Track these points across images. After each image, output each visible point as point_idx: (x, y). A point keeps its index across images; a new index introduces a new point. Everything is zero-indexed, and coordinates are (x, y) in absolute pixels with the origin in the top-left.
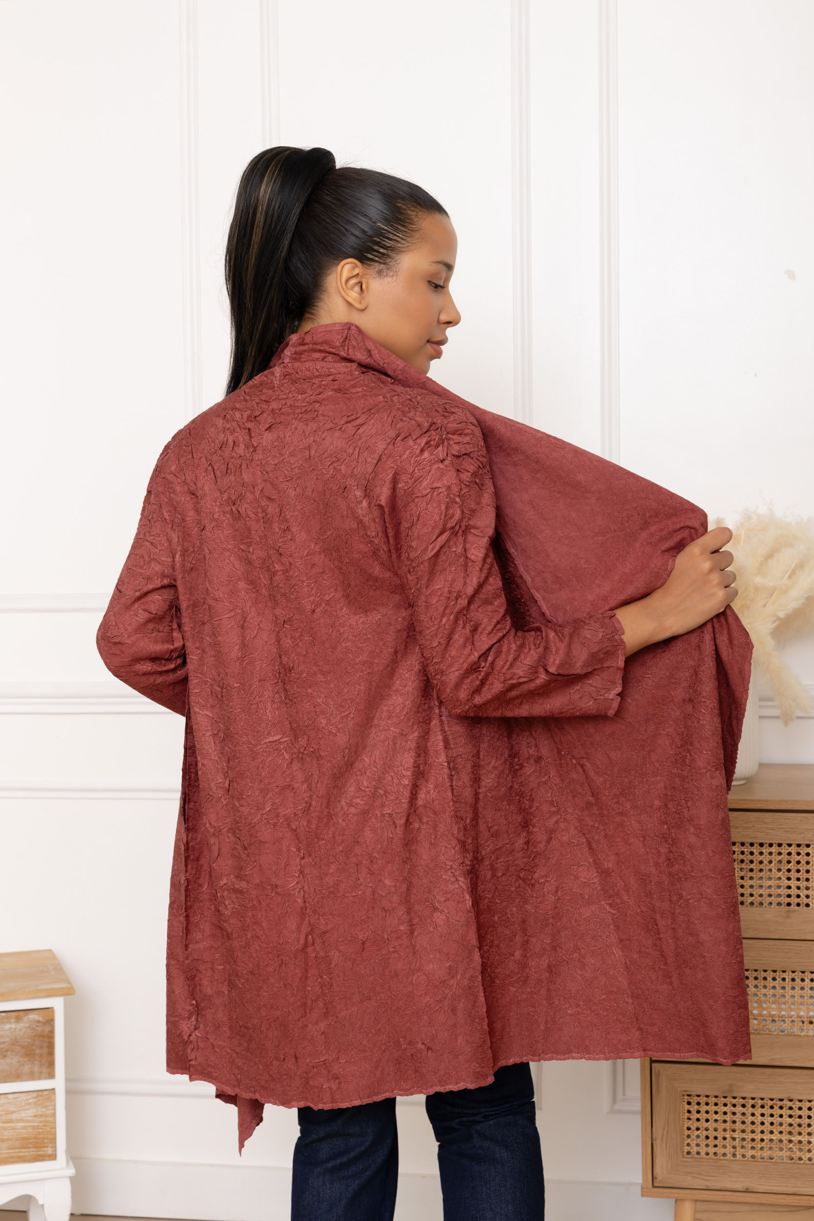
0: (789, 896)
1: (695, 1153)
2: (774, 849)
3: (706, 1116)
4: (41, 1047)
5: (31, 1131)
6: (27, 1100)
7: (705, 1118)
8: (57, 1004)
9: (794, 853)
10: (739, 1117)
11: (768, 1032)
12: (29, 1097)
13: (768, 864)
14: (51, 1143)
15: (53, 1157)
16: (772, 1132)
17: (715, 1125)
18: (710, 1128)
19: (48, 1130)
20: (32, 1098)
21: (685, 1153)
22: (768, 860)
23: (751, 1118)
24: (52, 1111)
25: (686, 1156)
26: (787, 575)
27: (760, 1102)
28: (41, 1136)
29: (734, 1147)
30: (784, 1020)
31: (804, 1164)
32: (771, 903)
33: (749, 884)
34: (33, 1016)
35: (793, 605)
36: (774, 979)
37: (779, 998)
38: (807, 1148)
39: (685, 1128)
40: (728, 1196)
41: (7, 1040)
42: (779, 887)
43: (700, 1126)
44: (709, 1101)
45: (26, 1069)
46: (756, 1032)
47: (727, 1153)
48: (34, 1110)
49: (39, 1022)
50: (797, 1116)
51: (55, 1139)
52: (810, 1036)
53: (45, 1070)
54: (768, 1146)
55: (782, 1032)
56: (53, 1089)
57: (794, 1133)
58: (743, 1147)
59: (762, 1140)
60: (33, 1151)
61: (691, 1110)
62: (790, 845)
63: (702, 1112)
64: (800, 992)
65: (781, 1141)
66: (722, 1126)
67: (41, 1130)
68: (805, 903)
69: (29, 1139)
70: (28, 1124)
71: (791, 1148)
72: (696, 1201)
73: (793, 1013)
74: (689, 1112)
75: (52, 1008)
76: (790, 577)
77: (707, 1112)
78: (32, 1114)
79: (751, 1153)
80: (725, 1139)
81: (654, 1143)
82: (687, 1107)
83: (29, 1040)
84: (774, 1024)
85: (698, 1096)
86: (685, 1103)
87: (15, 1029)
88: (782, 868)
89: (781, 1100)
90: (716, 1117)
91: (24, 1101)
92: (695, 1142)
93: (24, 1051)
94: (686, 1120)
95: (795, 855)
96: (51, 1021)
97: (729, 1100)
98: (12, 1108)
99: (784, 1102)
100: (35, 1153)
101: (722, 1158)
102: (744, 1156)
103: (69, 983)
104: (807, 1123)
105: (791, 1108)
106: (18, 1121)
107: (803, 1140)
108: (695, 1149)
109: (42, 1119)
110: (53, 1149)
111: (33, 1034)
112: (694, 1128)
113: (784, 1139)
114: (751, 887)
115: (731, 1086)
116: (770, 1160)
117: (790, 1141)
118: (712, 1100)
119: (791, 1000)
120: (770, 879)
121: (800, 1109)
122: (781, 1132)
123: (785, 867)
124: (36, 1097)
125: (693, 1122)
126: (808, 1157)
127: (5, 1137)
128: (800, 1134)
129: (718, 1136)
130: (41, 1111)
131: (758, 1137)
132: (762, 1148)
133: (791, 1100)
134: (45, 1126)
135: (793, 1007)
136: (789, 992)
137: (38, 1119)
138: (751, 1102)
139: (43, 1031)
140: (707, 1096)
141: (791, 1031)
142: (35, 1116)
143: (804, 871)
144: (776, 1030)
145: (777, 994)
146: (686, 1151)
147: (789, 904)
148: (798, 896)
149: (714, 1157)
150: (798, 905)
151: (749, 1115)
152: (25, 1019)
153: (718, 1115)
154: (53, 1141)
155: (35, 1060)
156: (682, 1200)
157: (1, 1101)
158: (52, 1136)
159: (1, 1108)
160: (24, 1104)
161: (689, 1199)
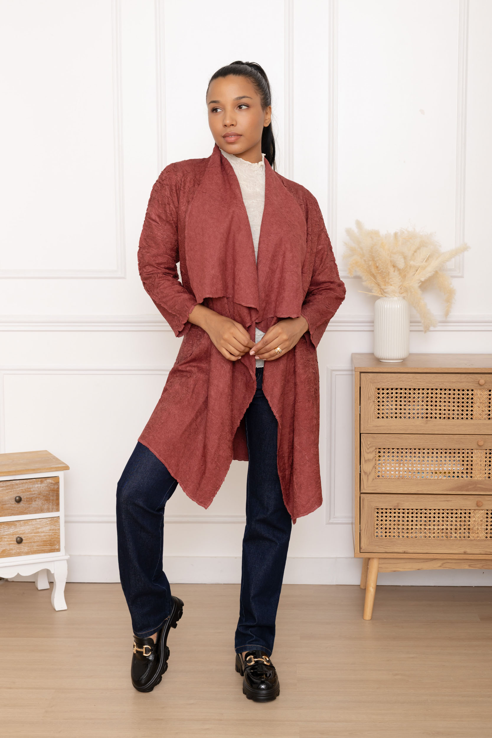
0: (427, 413)
1: (380, 536)
2: (420, 391)
4: (53, 496)
5: (48, 537)
6: (46, 522)
7: (385, 519)
8: (60, 474)
9: (430, 393)
10: (401, 519)
11: (416, 478)
12: (47, 521)
13: (417, 399)
14: (58, 543)
15: (58, 550)
16: (416, 525)
17: (390, 522)
18: (387, 524)
19: (56, 537)
20: (49, 521)
21: (375, 536)
22: (418, 396)
23: (407, 519)
24: (58, 528)
25: (376, 538)
26: (425, 261)
27: (411, 511)
28: (53, 540)
29: (399, 533)
30: (424, 472)
31: (431, 539)
32: (418, 417)
33: (408, 408)
34: (49, 481)
35: (428, 275)
36: (419, 453)
37: (421, 462)
38: (433, 532)
39: (375, 525)
40: (396, 556)
41: (36, 492)
42: (422, 409)
43: (383, 523)
44: (387, 512)
45: (46, 507)
46: (410, 478)
47: (395, 535)
48: (50, 527)
49: (52, 483)
50: (428, 517)
51: (59, 541)
52: (435, 479)
53: (55, 507)
54: (415, 531)
55: (422, 478)
56: (59, 517)
57: (427, 525)
58: (403, 532)
59: (412, 529)
60: (49, 547)
61: (379, 516)
62: (428, 389)
63: (384, 517)
64: (431, 458)
65: (421, 529)
66: (392, 523)
67: (53, 537)
68: (435, 416)
69: (47, 541)
70: (46, 534)
71: (425, 532)
72: (379, 558)
73: (428, 469)
74: (377, 517)
75: (58, 476)
76: (426, 261)
77: (386, 517)
78: (49, 529)
79: (406, 535)
80: (394, 529)
81: (361, 532)
82: (377, 514)
83: (47, 492)
84: (418, 474)
85: (382, 509)
86: (376, 513)
87: (40, 487)
88: (424, 400)
89: (421, 510)
90: (390, 519)
91: (45, 522)
92: (380, 531)
93: (44, 498)
94: (376, 521)
95: (430, 394)
96: (57, 483)
97: (397, 511)
98: (39, 526)
99: (423, 510)
101: (393, 538)
102: (403, 536)
103: (65, 464)
104: (433, 520)
105: (426, 513)
106: (42, 532)
107: (431, 528)
108: (380, 534)
109: (53, 531)
110: (59, 546)
111: (49, 489)
112: (380, 524)
113: (422, 528)
114: (409, 409)
115: (398, 504)
116: (415, 538)
117: (425, 529)
118: (389, 511)
119: (428, 462)
120: (418, 405)
121: (430, 513)
122: (421, 525)
123: (425, 400)
124: (51, 521)
125: (379, 521)
126: (433, 536)
127: (35, 541)
128: (430, 525)
129: (391, 527)
130: (53, 527)
131: (410, 527)
132: (412, 533)
133: (426, 510)
134: (55, 535)
135: (428, 466)
136: (427, 459)
137: (51, 532)
138: (407, 511)
139: (54, 488)
140: (386, 509)
141: (427, 477)
142: (50, 530)
143: (434, 402)
144: (419, 477)
145: (420, 460)
146: (376, 535)
147: (427, 417)
148: (431, 413)
149: (389, 537)
150: (431, 418)
151: (406, 517)
152: (45, 482)
153: (391, 518)
154: (59, 542)
155: (50, 502)
156: (373, 558)
157: (34, 522)
158: (58, 540)
159: (33, 526)
160: (44, 524)
161: (376, 558)
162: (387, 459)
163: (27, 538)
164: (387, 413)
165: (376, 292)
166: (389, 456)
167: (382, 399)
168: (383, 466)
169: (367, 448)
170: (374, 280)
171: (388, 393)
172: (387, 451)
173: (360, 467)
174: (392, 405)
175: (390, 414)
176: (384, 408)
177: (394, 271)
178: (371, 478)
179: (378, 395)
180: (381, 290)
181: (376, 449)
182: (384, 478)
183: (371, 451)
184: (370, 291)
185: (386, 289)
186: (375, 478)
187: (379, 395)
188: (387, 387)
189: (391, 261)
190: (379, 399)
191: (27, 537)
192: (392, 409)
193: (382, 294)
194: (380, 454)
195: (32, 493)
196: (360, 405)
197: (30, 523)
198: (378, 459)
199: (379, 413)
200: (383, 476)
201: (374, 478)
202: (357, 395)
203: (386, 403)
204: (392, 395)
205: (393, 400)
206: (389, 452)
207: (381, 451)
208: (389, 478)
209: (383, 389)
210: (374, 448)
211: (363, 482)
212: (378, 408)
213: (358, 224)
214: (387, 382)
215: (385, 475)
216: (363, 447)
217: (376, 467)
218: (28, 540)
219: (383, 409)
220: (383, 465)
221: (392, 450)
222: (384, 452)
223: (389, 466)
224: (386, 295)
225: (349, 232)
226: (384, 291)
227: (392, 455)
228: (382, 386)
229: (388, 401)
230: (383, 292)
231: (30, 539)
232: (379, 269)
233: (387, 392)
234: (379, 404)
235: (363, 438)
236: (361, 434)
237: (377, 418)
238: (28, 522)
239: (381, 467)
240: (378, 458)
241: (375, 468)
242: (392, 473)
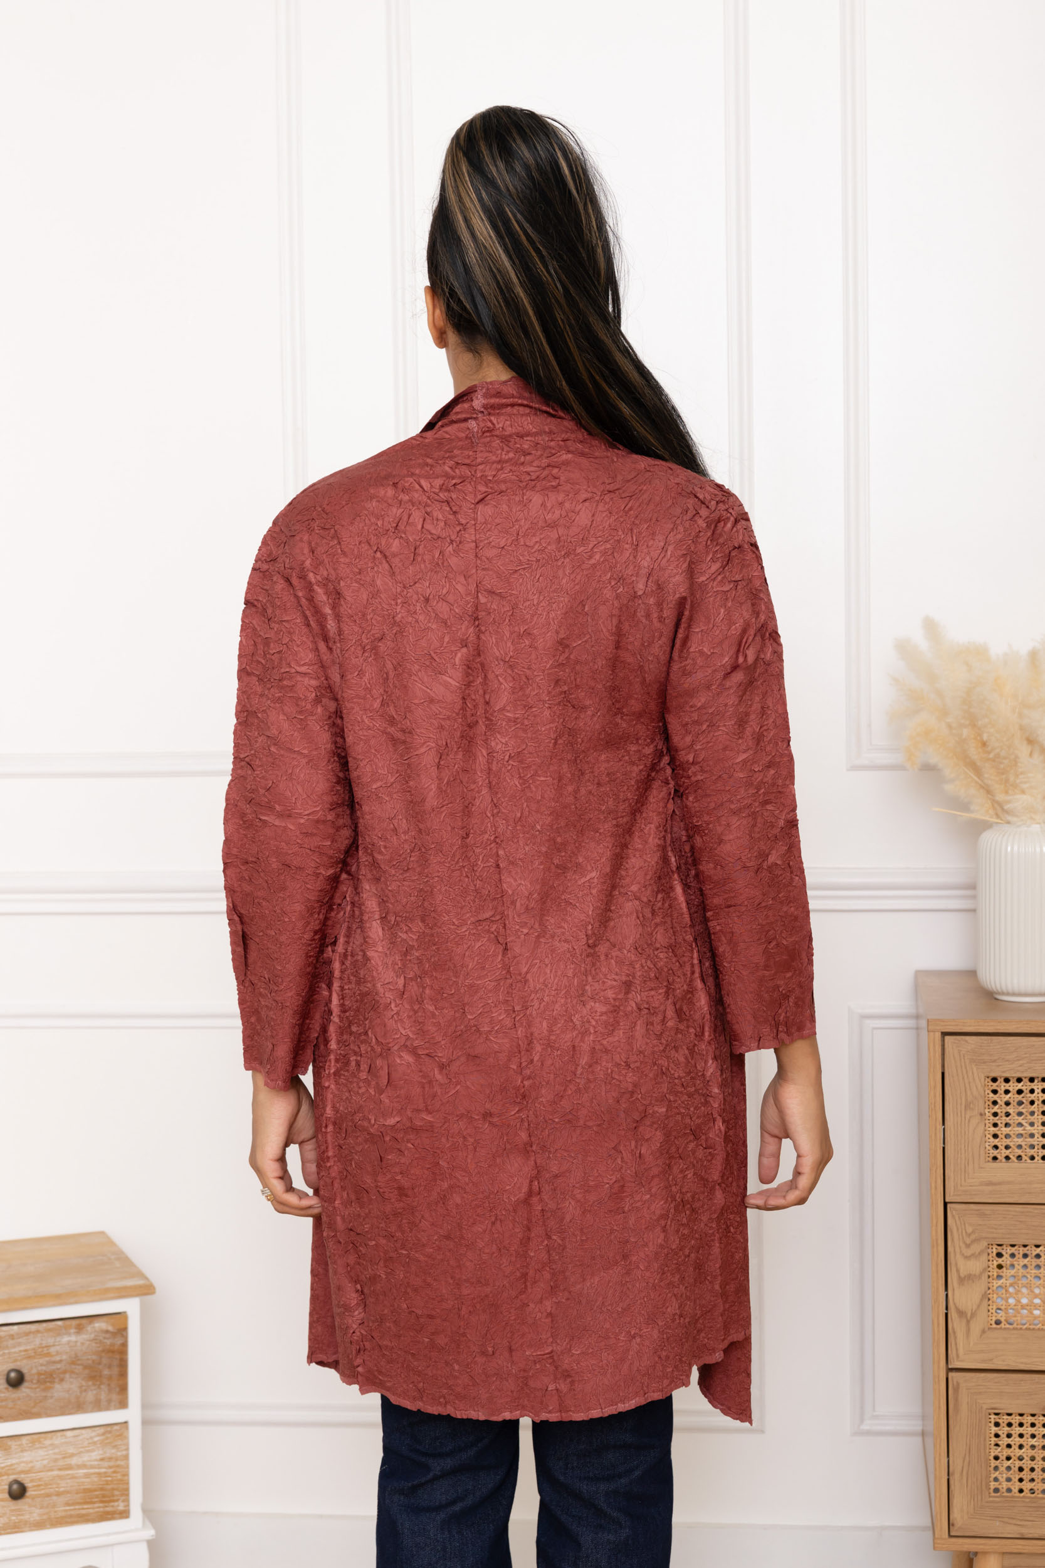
1: (1004, 1490)
3: (1019, 1441)
4: (110, 1367)
5: (96, 1479)
6: (91, 1438)
7: (1018, 1444)
8: (131, 1307)
12: (93, 1434)
14: (122, 1495)
15: (125, 1514)
17: (1031, 1453)
18: (1025, 1456)
19: (119, 1477)
20: (98, 1435)
21: (991, 1491)
24: (124, 1453)
25: (993, 1494)
28: (109, 1487)
34: (99, 1325)
39: (992, 1458)
41: (64, 1357)
43: (1012, 1455)
44: (1024, 1422)
45: (90, 1396)
48: (101, 1452)
49: (107, 1332)
51: (127, 1490)
53: (115, 1397)
56: (126, 1422)
60: (99, 1507)
61: (1000, 1433)
63: (1014, 1436)
66: (1040, 1454)
67: (110, 1479)
69: (95, 1490)
70: (92, 1471)
72: (1004, 1553)
74: (997, 1436)
75: (125, 1312)
77: (1021, 1436)
78: (98, 1457)
81: (951, 1478)
82: (994, 1429)
83: (94, 1357)
85: (1009, 1414)
86: (992, 1425)
87: (76, 1342)
90: (1033, 1442)
91: (87, 1439)
92: (1004, 1476)
93: (87, 1371)
94: (992, 1446)
96: (123, 1331)
98: (71, 1450)
100: (102, 1509)
101: (1041, 1495)
103: (146, 1278)
106: (79, 1467)
108: (1005, 1485)
109: (111, 1464)
110: (126, 1503)
111: (100, 1349)
112: (1004, 1458)
118: (1028, 1419)
124: (103, 1434)
125: (1002, 1449)
127: (62, 1489)
129: (1036, 1467)
130: (110, 1452)
134: (114, 1472)
137: (106, 1464)
139: (112, 1345)
140: (1021, 1415)
142: (102, 1460)
146: (992, 1487)
149: (1029, 1495)
152: (89, 1328)
153: (1035, 1439)
154: (125, 1493)
155: (102, 1383)
156: (985, 1553)
157: (58, 1440)
158: (125, 1487)
159: (57, 1451)
160: (86, 1443)
161: (995, 1553)
162: (1020, 1274)
163: (40, 1483)
164: (1020, 1147)
165: (981, 811)
166: (1025, 1266)
167: (1004, 1106)
168: (1010, 1293)
169: (964, 1243)
170: (976, 778)
171: (1020, 1092)
172: (1021, 1253)
173: (947, 1295)
174: (1032, 1124)
175: (1028, 1150)
176: (1011, 1133)
177: (1031, 755)
178: (976, 1327)
179: (992, 1095)
180: (996, 805)
181: (991, 1247)
182: (1014, 1329)
183: (977, 1253)
184: (964, 806)
185: (1009, 802)
186: (989, 1329)
187: (995, 1097)
188: (1019, 1075)
189: (1022, 728)
190: (997, 1106)
191: (40, 1479)
192: (1032, 1136)
193: (998, 816)
194: (1000, 1261)
195: (53, 1359)
196: (944, 1123)
197: (48, 1442)
198: (995, 1274)
199: (996, 1147)
200: (1011, 1321)
201: (986, 1329)
202: (935, 1096)
203: (1017, 1117)
204: (1032, 1097)
205: (1036, 1110)
206: (1025, 1256)
207: (1004, 1253)
208: (1026, 1329)
209: (1007, 1080)
210: (985, 1244)
211: (955, 1338)
212: (992, 1133)
213: (931, 627)
214: (1018, 1060)
215: (1015, 1319)
216: (953, 1240)
217: (990, 1296)
218: (43, 1487)
219: (1007, 1136)
220: (1011, 1290)
221: (1034, 1248)
222: (1013, 1255)
223: (1028, 1294)
224: (1009, 818)
225: (904, 648)
226: (1003, 809)
227: (1034, 1264)
228: (1004, 1072)
229: (1020, 1114)
230: (1001, 812)
231: (46, 1485)
232: (989, 748)
233: (1017, 1088)
234: (996, 1120)
235: (953, 1216)
236: (949, 1206)
237: (990, 1159)
238: (42, 1440)
239: (1004, 1296)
240: (995, 1272)
241: (989, 1300)
242: (1037, 1312)
